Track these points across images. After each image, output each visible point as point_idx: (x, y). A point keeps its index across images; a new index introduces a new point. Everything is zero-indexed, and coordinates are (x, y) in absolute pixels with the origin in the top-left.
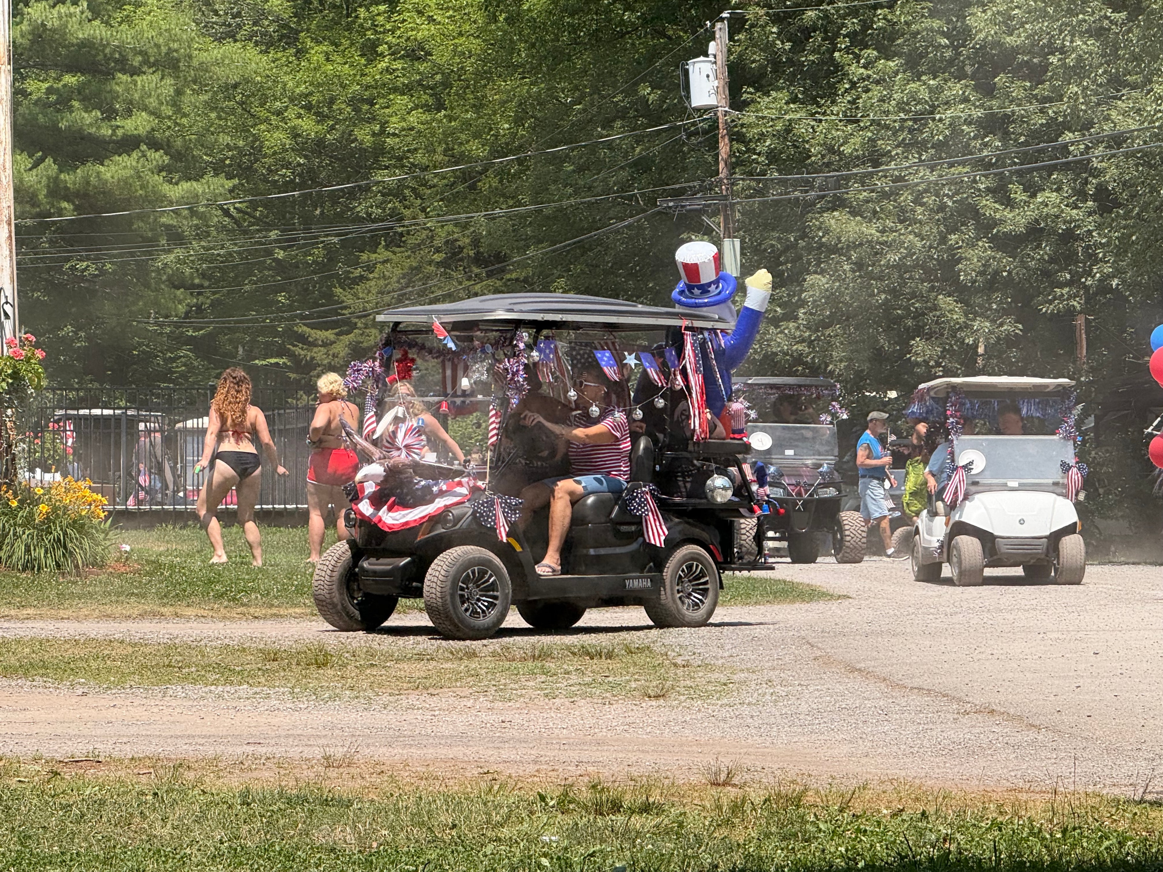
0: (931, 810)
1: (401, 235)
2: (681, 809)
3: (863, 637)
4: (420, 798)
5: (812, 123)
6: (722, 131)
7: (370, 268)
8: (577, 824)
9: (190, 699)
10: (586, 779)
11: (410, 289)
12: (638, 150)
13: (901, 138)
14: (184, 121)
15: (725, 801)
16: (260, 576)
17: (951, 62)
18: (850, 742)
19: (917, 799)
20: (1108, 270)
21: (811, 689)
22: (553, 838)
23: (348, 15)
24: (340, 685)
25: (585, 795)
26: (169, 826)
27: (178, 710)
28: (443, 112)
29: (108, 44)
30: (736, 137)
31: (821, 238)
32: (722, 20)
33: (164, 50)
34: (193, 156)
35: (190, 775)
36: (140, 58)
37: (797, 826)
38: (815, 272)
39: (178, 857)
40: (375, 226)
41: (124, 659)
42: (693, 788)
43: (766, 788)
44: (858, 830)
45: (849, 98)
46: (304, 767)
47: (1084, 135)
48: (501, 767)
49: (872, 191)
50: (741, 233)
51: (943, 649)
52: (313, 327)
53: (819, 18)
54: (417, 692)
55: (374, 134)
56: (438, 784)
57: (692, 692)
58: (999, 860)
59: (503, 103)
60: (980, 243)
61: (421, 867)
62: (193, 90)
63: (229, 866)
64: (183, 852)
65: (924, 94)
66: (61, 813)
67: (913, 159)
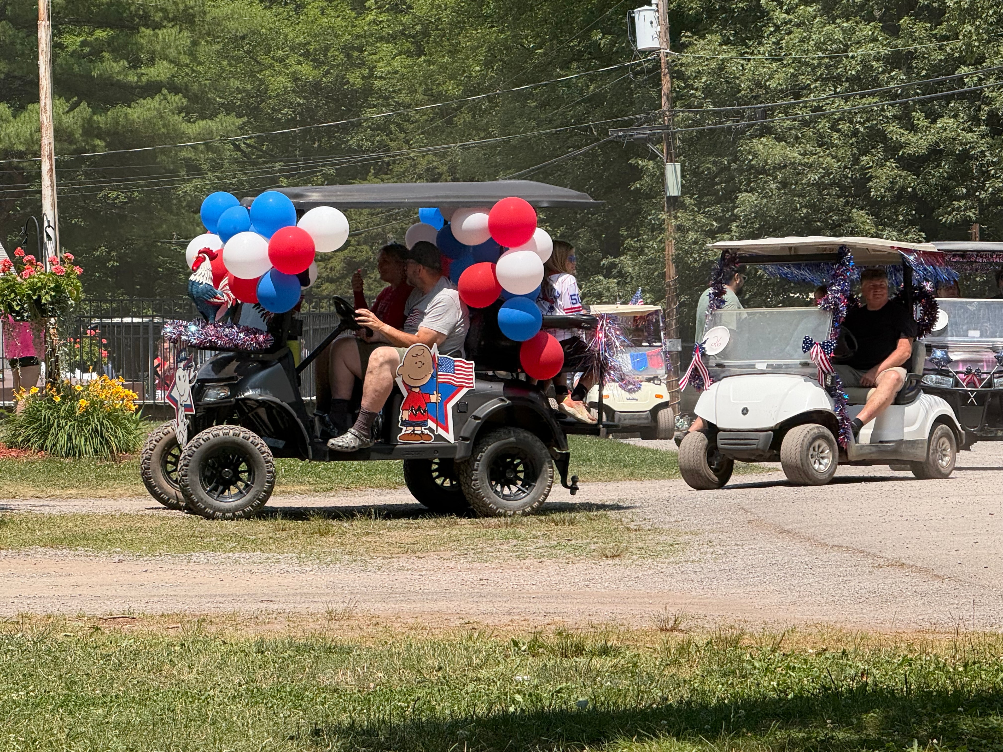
0: (850, 649)
1: (388, 164)
2: (635, 652)
3: (791, 504)
4: (411, 645)
5: (742, 62)
6: (664, 70)
8: (546, 665)
9: (211, 564)
10: (553, 627)
12: (592, 88)
13: (819, 74)
14: (200, 68)
15: (673, 644)
17: (862, 7)
18: (780, 592)
19: (838, 640)
20: (999, 184)
21: (746, 548)
22: (525, 678)
24: (340, 551)
25: (552, 640)
26: (195, 672)
27: (201, 574)
28: (423, 58)
29: (133, 3)
30: (677, 75)
31: (751, 160)
33: (181, 7)
34: (208, 99)
35: (213, 629)
36: (161, 14)
37: (735, 665)
38: (746, 191)
39: (203, 697)
40: (366, 156)
41: (154, 531)
42: (646, 633)
43: (708, 633)
44: (788, 667)
45: (774, 40)
46: (311, 620)
47: (977, 69)
48: (479, 618)
49: (794, 120)
50: (682, 158)
51: (859, 512)
54: (406, 556)
55: (363, 77)
56: (425, 633)
57: (643, 552)
58: (909, 691)
59: (474, 49)
60: (888, 164)
61: (412, 703)
62: (207, 41)
63: (247, 704)
64: (207, 694)
65: (839, 35)
66: (102, 662)
67: (829, 91)
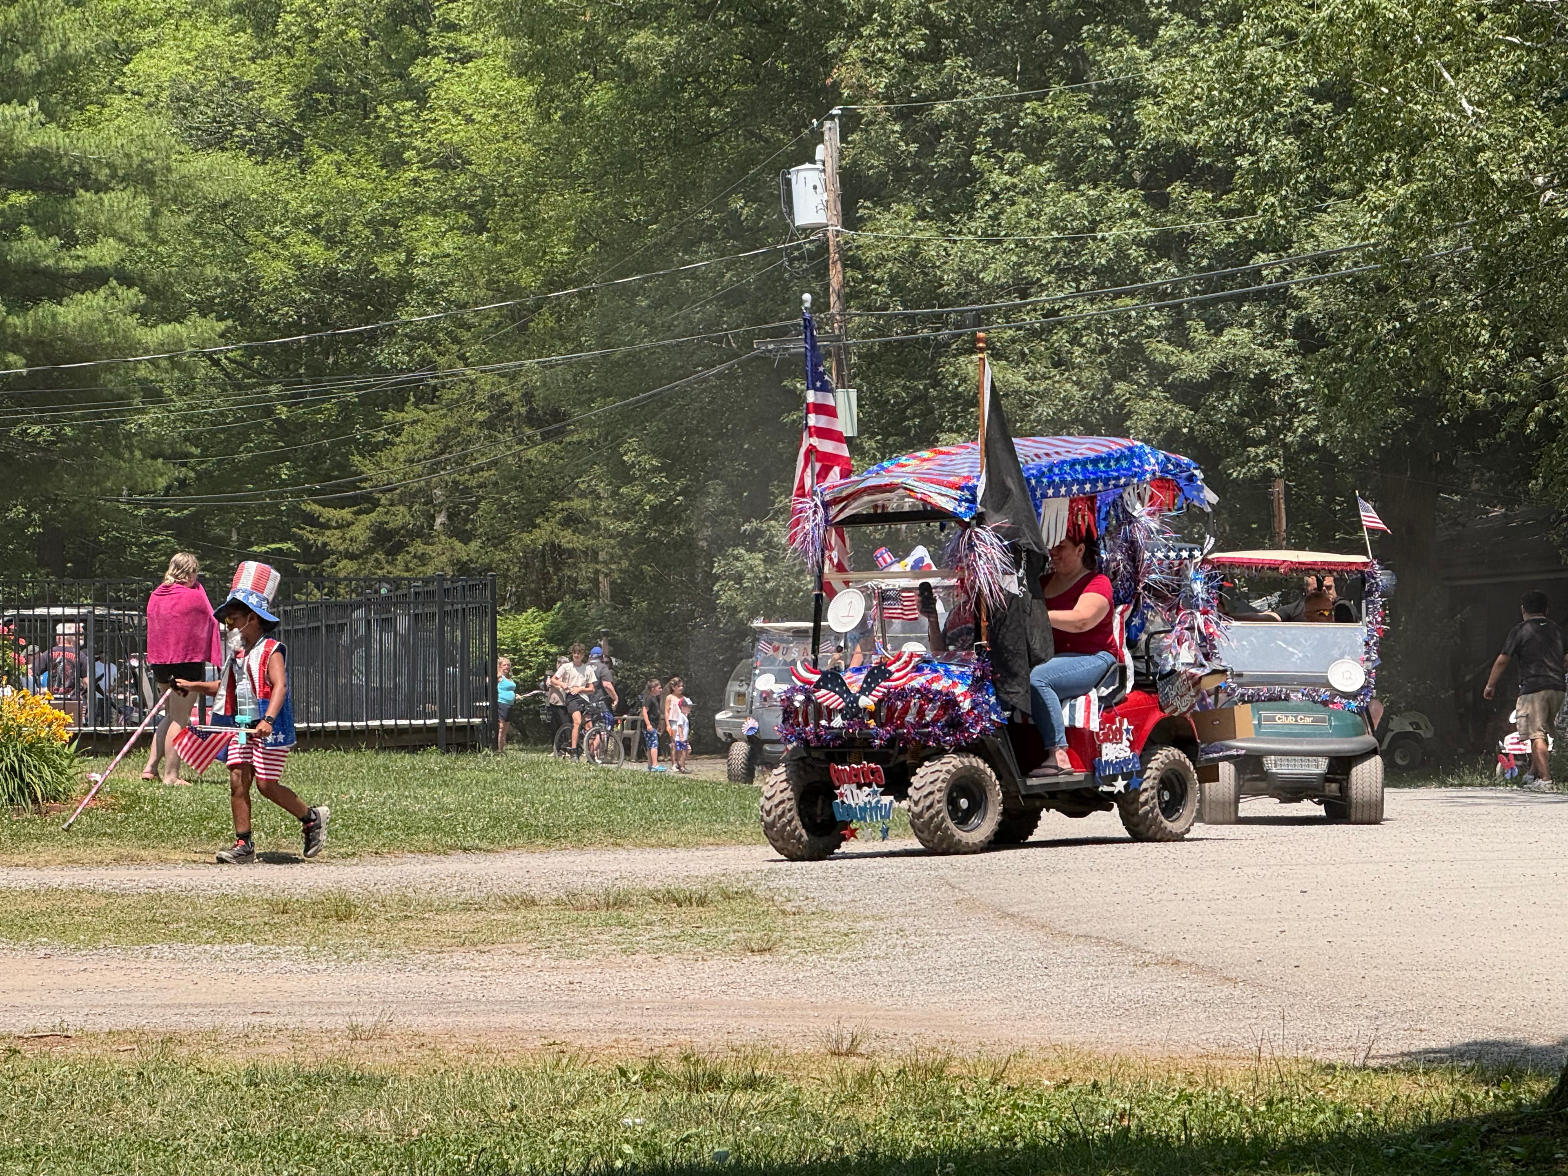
0: (1105, 1081)
1: (435, 388)
2: (795, 1084)
3: (1016, 876)
4: (472, 1075)
5: (945, 244)
6: (834, 256)
7: (396, 431)
8: (666, 1104)
9: (180, 961)
10: (676, 1050)
11: (447, 456)
13: (1054, 263)
14: (162, 249)
15: (849, 1074)
16: (264, 810)
17: (1116, 168)
18: (1002, 1002)
19: (1086, 1068)
20: (1312, 423)
21: (953, 939)
22: (637, 1121)
23: (366, 117)
24: (367, 942)
25: (677, 1068)
26: (158, 1112)
27: (165, 974)
28: (485, 234)
29: (66, 154)
30: (851, 262)
31: (957, 387)
32: (832, 118)
33: (136, 161)
34: (174, 293)
35: (183, 1052)
36: (107, 171)
37: (939, 1103)
38: (950, 430)
39: (170, 1149)
40: (403, 377)
41: (95, 912)
42: (810, 1058)
43: (899, 1057)
44: (1015, 1106)
45: (990, 212)
46: (326, 1039)
47: (1281, 257)
48: (569, 1038)
49: (1019, 328)
50: (858, 380)
51: (1115, 889)
52: (324, 504)
53: (951, 112)
54: (462, 949)
56: (492, 1058)
57: (805, 944)
58: (1189, 1139)
59: (560, 222)
60: (1154, 393)
61: (474, 1157)
62: (172, 211)
63: (235, 1158)
64: (177, 1142)
65: (1081, 206)
66: (22, 1099)
67: (1069, 288)
